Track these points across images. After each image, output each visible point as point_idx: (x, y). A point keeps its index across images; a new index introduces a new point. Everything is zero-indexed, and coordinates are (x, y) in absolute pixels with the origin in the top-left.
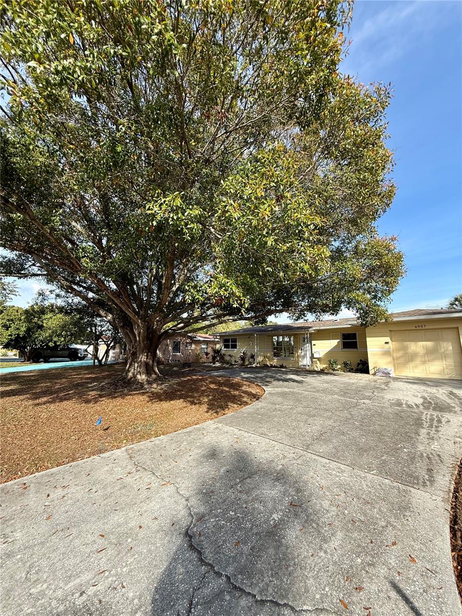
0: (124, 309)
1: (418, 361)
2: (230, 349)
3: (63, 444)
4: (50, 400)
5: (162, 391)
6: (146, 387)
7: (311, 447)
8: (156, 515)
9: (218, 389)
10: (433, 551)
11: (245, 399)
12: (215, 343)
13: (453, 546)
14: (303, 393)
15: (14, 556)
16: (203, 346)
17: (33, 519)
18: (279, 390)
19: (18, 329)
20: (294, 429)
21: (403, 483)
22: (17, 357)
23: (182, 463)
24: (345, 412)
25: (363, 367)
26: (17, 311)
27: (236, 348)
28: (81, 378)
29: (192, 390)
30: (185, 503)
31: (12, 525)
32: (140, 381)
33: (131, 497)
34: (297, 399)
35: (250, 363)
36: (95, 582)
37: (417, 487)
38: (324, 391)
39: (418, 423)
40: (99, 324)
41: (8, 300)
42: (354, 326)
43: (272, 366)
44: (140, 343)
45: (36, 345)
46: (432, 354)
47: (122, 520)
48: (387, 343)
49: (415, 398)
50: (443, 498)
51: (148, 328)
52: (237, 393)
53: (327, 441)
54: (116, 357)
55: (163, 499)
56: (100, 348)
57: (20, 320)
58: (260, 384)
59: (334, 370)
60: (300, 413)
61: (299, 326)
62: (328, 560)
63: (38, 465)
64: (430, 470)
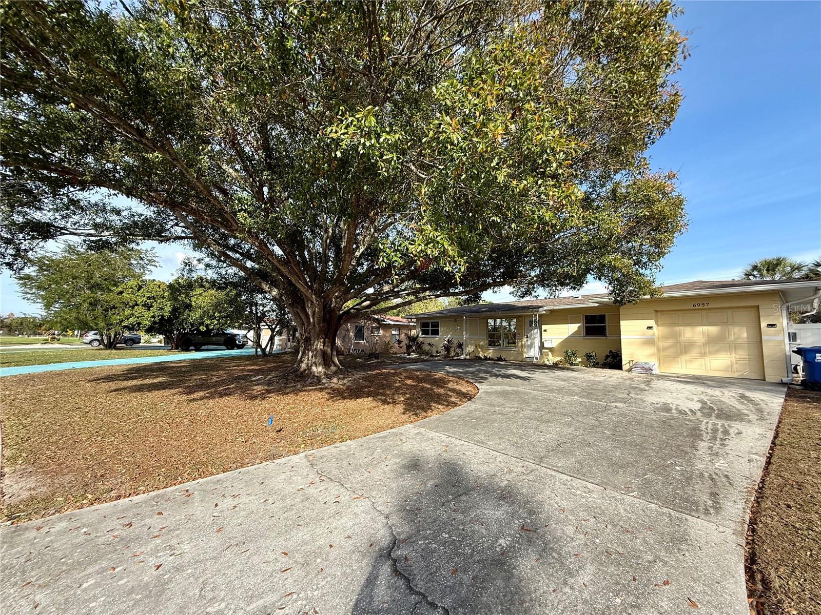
0: (293, 281)
1: (694, 353)
2: (430, 336)
3: (228, 447)
4: (207, 395)
5: (344, 388)
6: (324, 381)
7: (545, 460)
8: (349, 532)
9: (417, 386)
10: (722, 596)
11: (453, 399)
12: (410, 328)
13: (750, 590)
14: (531, 393)
15: (184, 571)
16: (393, 332)
17: (201, 530)
18: (499, 388)
19: (161, 309)
20: (521, 437)
21: (676, 509)
22: (163, 345)
23: (377, 474)
24: (591, 417)
25: (614, 361)
26: (159, 287)
27: (438, 334)
28: (242, 370)
29: (383, 386)
30: (385, 521)
31: (178, 536)
32: (316, 374)
33: (316, 511)
34: (524, 400)
35: (457, 354)
36: (282, 605)
37: (697, 515)
38: (560, 390)
39: (695, 434)
40: (260, 302)
41: (147, 272)
42: (603, 305)
43: (486, 358)
44: (314, 326)
45: (184, 329)
46: (716, 344)
47: (307, 537)
48: (650, 328)
49: (690, 402)
50: (736, 530)
51: (324, 307)
52: (442, 391)
53: (565, 453)
54: (284, 345)
55: (356, 514)
56: (262, 333)
57: (163, 298)
58: (471, 381)
59: (572, 364)
60: (528, 418)
61: (524, 305)
62: (576, 597)
63: (201, 470)
64: (714, 495)
